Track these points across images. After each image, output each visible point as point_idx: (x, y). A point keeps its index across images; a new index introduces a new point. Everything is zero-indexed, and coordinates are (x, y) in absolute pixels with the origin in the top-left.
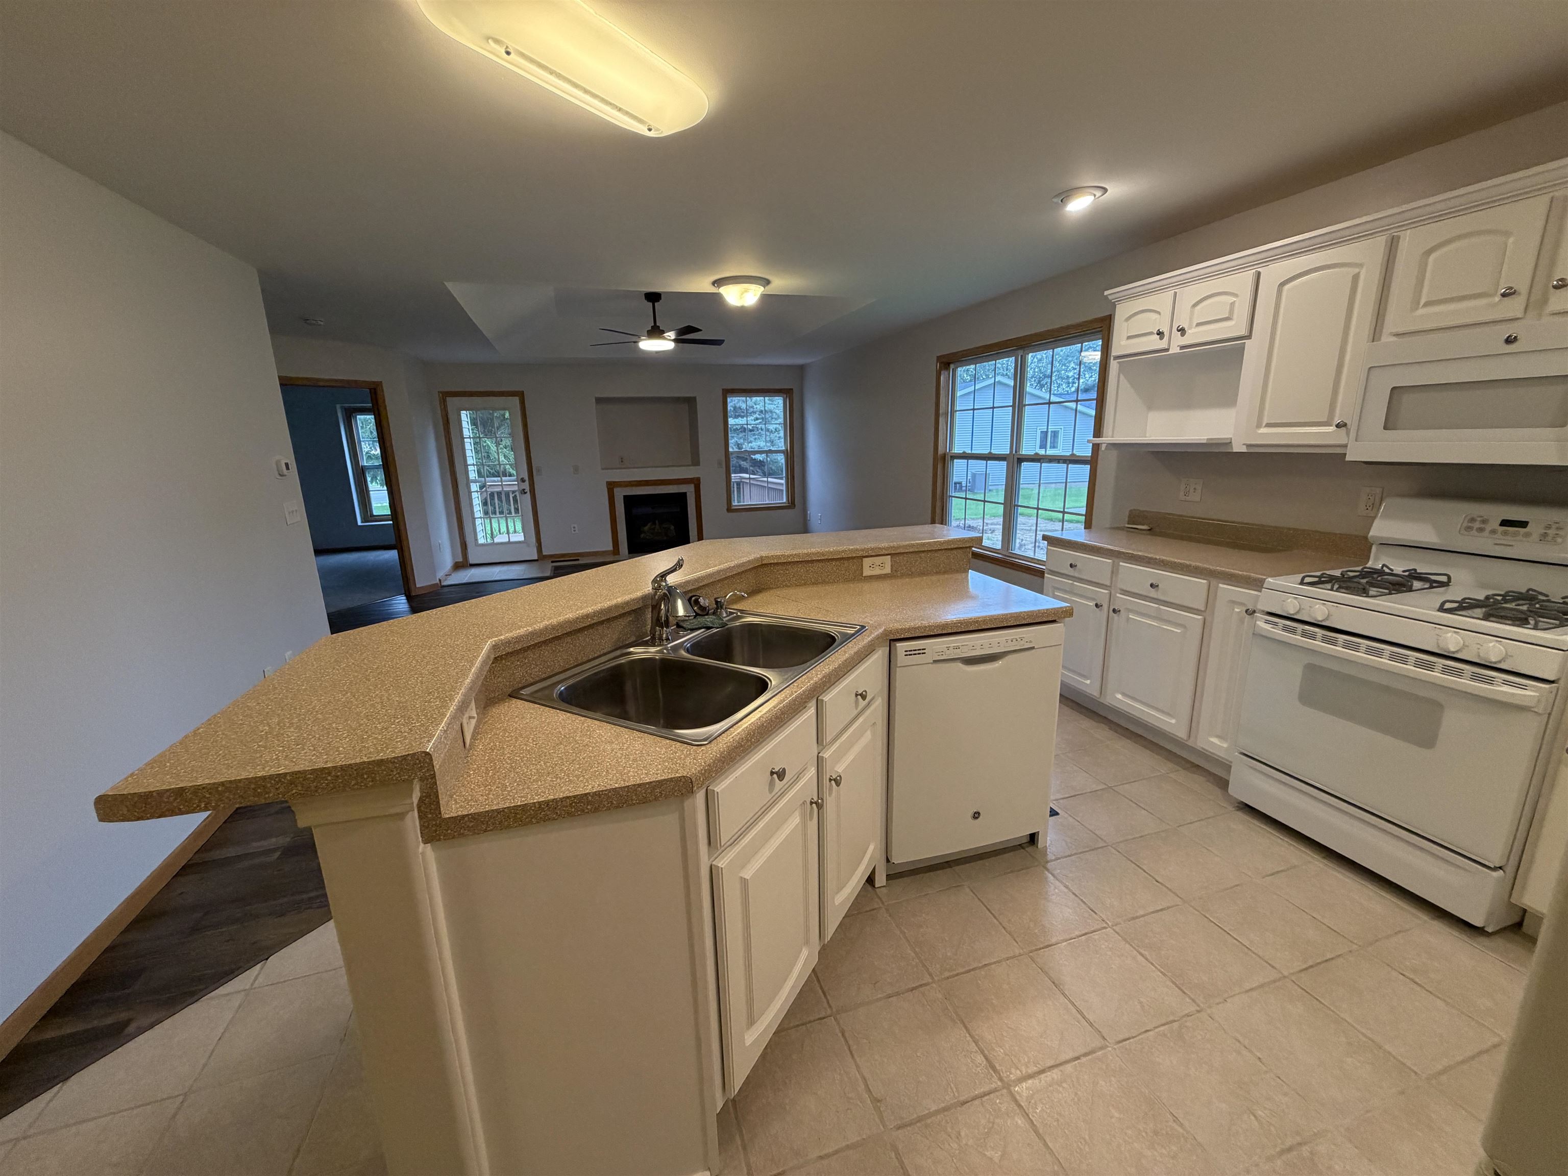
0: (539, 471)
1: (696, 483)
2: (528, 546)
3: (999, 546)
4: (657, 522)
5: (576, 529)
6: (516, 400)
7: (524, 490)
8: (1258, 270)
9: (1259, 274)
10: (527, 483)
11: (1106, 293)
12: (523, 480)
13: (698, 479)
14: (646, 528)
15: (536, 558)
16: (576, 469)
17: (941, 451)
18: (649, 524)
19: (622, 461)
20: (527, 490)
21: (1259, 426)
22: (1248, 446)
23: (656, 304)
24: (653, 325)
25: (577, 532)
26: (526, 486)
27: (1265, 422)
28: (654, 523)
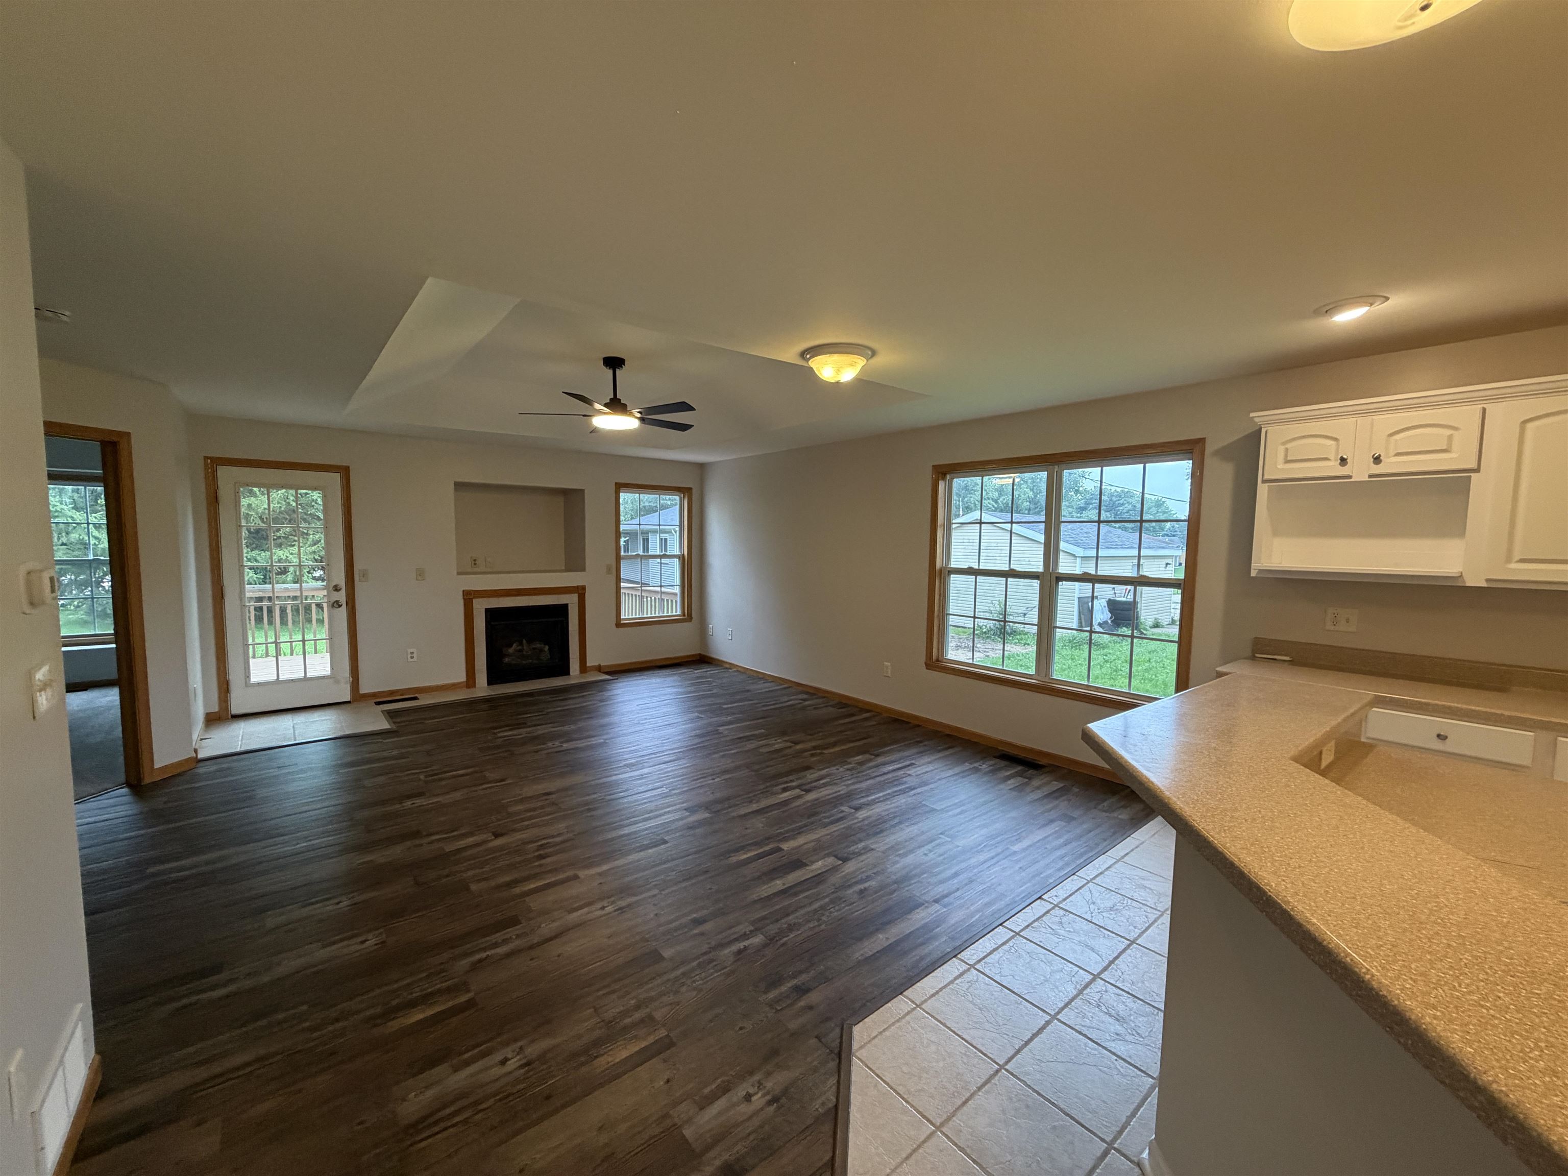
0: (364, 574)
1: (580, 591)
2: (337, 682)
3: (1032, 671)
4: (524, 641)
5: (415, 655)
6: (335, 478)
7: (337, 602)
8: (1485, 406)
9: (1484, 410)
10: (343, 592)
11: (1252, 415)
12: (336, 589)
13: (584, 588)
14: (511, 650)
15: (348, 698)
16: (420, 574)
17: (938, 565)
18: (515, 645)
19: (475, 564)
20: (343, 600)
21: (1509, 560)
22: (1488, 580)
23: (618, 372)
24: (612, 397)
25: (415, 659)
26: (342, 596)
27: (1517, 556)
28: (521, 644)
